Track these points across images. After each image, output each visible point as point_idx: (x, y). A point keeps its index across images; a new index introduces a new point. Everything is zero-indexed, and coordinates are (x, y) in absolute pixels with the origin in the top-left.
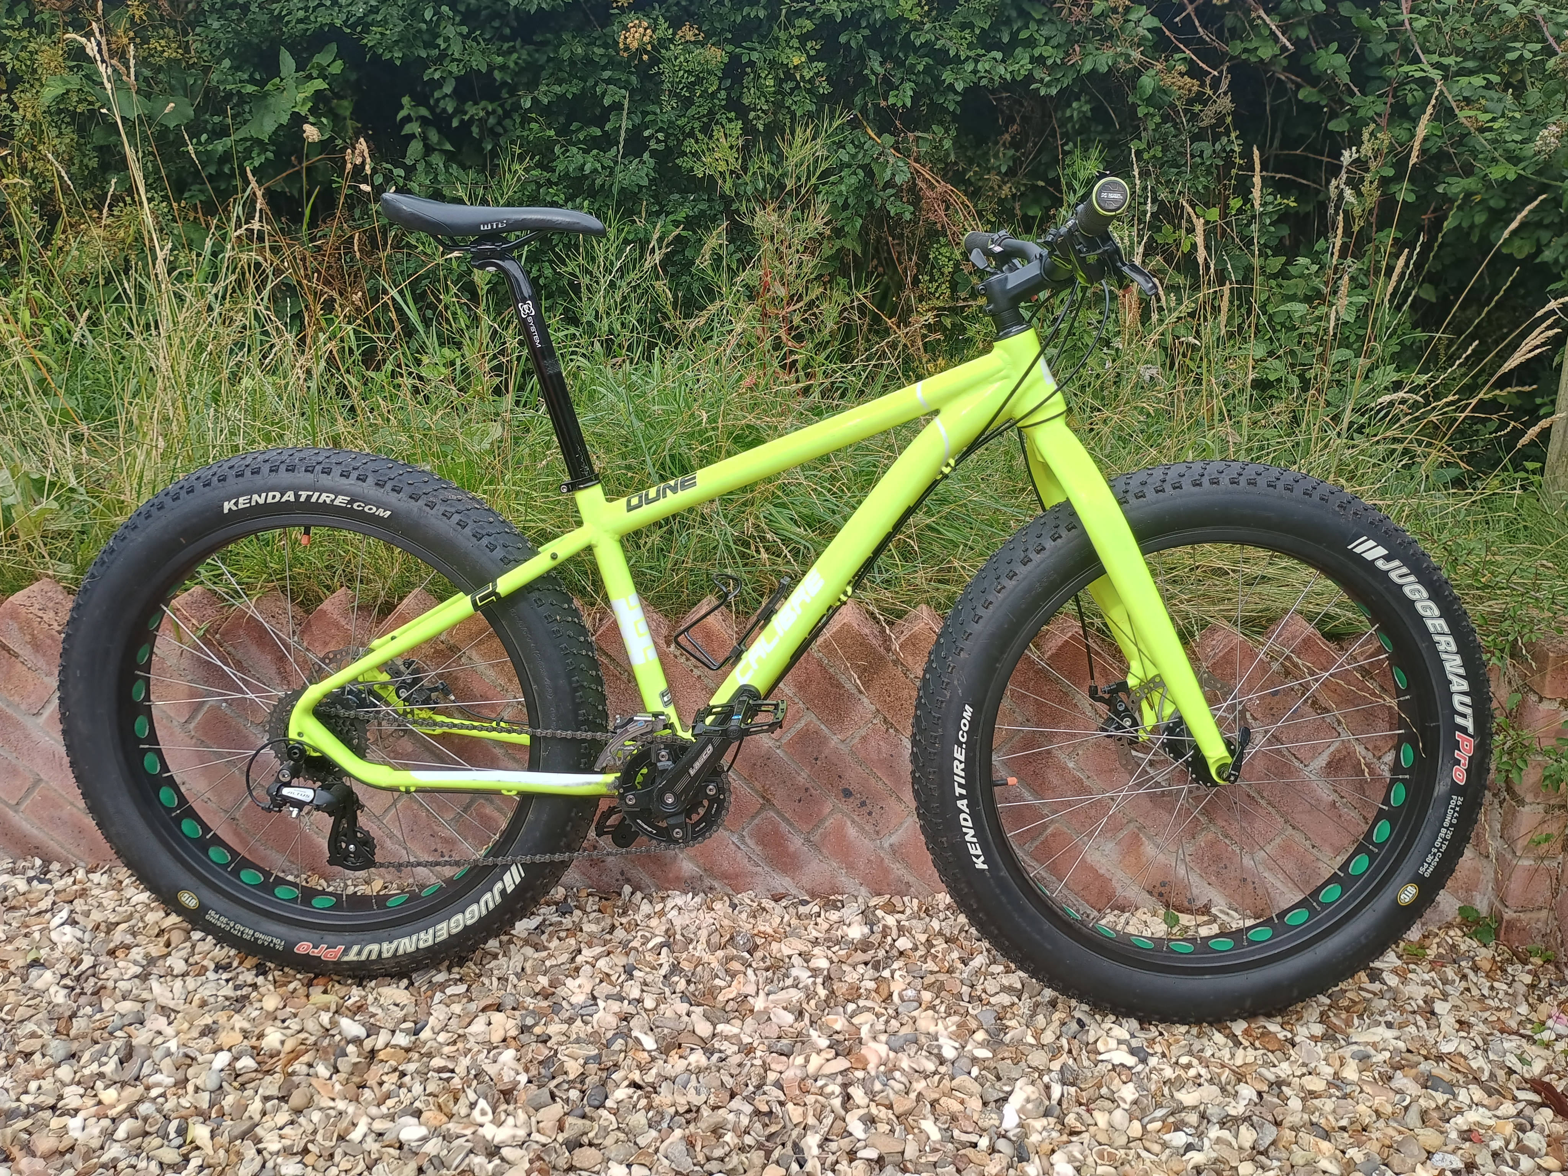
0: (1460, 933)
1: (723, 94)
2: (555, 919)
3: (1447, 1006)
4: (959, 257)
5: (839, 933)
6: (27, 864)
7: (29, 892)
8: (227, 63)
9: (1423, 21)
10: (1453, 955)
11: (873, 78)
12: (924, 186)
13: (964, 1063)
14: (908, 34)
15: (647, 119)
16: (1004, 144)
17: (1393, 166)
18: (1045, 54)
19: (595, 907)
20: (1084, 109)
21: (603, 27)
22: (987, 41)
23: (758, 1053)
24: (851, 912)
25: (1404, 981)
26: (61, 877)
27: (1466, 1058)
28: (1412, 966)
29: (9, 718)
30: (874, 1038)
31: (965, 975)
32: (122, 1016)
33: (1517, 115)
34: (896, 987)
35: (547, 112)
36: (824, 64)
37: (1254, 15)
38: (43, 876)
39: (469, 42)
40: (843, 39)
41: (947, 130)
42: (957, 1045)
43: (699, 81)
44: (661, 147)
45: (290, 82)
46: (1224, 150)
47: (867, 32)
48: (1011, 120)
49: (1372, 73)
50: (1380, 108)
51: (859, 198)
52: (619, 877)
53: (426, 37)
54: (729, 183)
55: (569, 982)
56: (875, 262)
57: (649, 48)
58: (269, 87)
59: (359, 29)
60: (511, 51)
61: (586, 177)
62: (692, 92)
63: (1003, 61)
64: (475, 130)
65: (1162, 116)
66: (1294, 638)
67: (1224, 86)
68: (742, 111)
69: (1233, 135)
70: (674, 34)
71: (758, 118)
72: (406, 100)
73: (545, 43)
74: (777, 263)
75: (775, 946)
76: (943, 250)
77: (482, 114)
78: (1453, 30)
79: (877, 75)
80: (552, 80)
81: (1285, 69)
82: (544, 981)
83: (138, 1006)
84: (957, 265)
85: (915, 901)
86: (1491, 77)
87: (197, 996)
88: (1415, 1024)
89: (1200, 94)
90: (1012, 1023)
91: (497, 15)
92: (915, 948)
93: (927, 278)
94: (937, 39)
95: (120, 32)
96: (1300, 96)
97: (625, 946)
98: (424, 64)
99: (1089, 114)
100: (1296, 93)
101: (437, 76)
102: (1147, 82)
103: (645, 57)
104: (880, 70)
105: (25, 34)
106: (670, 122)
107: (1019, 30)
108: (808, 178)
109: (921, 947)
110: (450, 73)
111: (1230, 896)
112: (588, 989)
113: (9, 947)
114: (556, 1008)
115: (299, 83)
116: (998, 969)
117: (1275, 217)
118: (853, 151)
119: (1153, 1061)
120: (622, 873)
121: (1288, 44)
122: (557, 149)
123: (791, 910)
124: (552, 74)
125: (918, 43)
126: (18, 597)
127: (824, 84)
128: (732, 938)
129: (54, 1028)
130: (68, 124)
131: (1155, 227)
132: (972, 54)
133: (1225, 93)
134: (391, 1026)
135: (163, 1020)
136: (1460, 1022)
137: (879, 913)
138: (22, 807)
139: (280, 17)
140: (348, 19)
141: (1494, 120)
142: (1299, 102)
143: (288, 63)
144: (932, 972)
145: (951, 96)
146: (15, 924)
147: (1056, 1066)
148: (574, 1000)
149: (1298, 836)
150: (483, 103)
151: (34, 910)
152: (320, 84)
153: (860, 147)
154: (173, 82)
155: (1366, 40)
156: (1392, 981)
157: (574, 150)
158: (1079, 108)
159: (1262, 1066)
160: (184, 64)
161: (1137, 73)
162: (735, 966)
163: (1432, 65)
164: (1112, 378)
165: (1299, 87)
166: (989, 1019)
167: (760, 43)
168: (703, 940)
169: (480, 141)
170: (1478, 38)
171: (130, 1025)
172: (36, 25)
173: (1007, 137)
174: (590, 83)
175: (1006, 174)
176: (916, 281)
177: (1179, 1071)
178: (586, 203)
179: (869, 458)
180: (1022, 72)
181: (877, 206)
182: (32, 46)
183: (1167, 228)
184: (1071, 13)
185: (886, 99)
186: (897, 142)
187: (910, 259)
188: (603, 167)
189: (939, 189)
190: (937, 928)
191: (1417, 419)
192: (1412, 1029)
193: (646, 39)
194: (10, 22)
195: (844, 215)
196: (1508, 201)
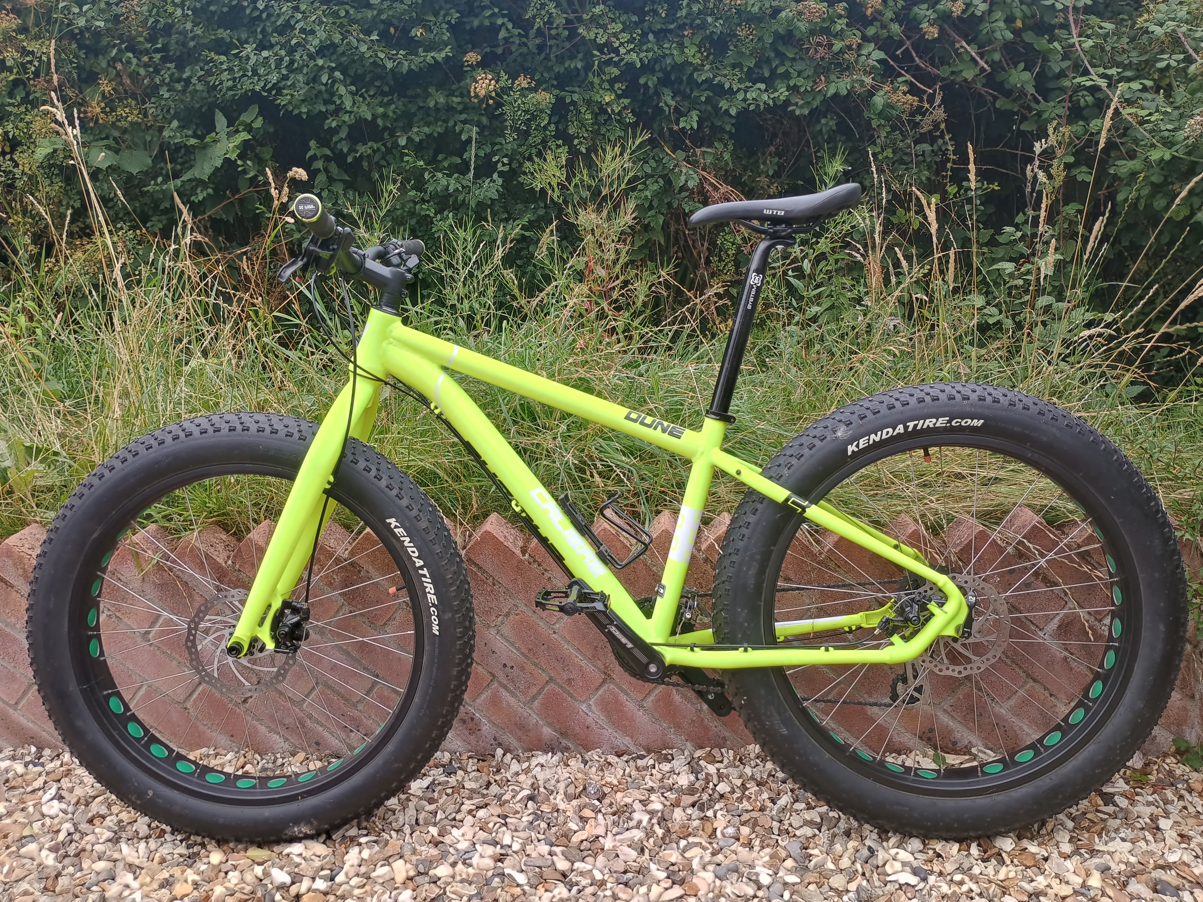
0: (1175, 761)
1: (552, 127)
2: (443, 779)
3: (1170, 822)
4: (740, 242)
5: (671, 781)
6: (25, 751)
7: (26, 774)
8: (175, 124)
9: (1090, 43)
10: (1171, 780)
11: (667, 109)
12: (710, 189)
13: (778, 887)
14: (692, 74)
15: (496, 148)
16: (770, 154)
17: (1073, 155)
18: (799, 84)
19: (474, 768)
20: (831, 123)
21: (459, 81)
22: (753, 77)
23: (609, 885)
24: (679, 763)
25: (1133, 802)
26: (52, 760)
27: (1189, 866)
28: (1138, 790)
29: (7, 635)
30: (704, 868)
31: (774, 813)
32: (98, 873)
33: (1169, 110)
34: (720, 823)
35: (418, 148)
36: (628, 101)
37: (957, 45)
38: (37, 760)
39: (357, 98)
40: (642, 81)
41: (726, 146)
42: (771, 872)
43: (534, 117)
44: (506, 168)
45: (223, 136)
46: (940, 150)
47: (660, 75)
48: (774, 135)
49: (1051, 85)
50: (1059, 111)
51: (661, 201)
52: (493, 742)
53: (326, 96)
54: (557, 193)
55: (454, 831)
56: (676, 249)
57: (493, 94)
58: (208, 139)
59: (274, 92)
60: (389, 103)
61: (450, 195)
62: (529, 127)
63: (766, 90)
64: (365, 164)
65: (891, 127)
66: (1024, 527)
67: (938, 101)
68: (568, 140)
69: (947, 137)
70: (513, 83)
71: (581, 143)
72: (313, 143)
73: (416, 96)
74: (598, 251)
75: (619, 795)
76: (727, 237)
77: (369, 151)
78: (1113, 48)
79: (669, 107)
80: (422, 123)
81: (984, 86)
82: (434, 831)
83: (111, 865)
84: (739, 248)
85: (731, 752)
86: (1145, 82)
87: (158, 855)
88: (1145, 839)
89: (920, 108)
90: (815, 852)
91: (378, 77)
92: (733, 792)
93: (716, 259)
94: (715, 77)
95: (94, 104)
96: (997, 105)
97: (499, 799)
98: (323, 116)
99: (834, 128)
100: (994, 104)
101: (334, 125)
102: (879, 100)
103: (491, 102)
104: (673, 103)
105: (22, 109)
106: (513, 150)
107: (777, 67)
108: (619, 185)
109: (737, 790)
110: (344, 122)
111: (985, 738)
112: (469, 836)
113: (8, 821)
114: (444, 855)
115: (229, 135)
116: (800, 806)
117: (983, 199)
118: (654, 165)
119: (932, 879)
120: (495, 739)
121: (986, 66)
122: (427, 176)
123: (631, 763)
124: (422, 119)
125: (700, 81)
126: (12, 540)
127: (630, 115)
128: (585, 788)
129: (42, 886)
130: (57, 175)
131: (890, 210)
132: (742, 86)
133: (939, 106)
134: (311, 873)
135: (130, 876)
136: (1181, 836)
137: (702, 763)
138: (20, 706)
139: (214, 87)
140: (265, 85)
141: (1150, 114)
142: (997, 110)
143: (221, 121)
144: (747, 811)
145: (727, 119)
146: (14, 801)
147: (853, 886)
148: (460, 846)
149: (1037, 687)
150: (370, 144)
151: (30, 789)
152: (244, 136)
153: (659, 161)
154: (136, 140)
155: (1046, 60)
156: (1123, 803)
157: (440, 175)
158: (828, 123)
159: (1021, 880)
160: (143, 127)
161: (871, 94)
162: (587, 813)
163: (1099, 76)
164: (864, 327)
165: (995, 98)
166: (795, 848)
167: (579, 87)
168: (562, 792)
169: (370, 171)
170: (1134, 54)
171: (104, 880)
172: (31, 102)
173: (772, 148)
174: (451, 124)
175: (773, 176)
176: (708, 262)
177: (955, 888)
178: (451, 215)
179: (676, 399)
180: (782, 98)
181: (675, 206)
182: (28, 118)
183: (900, 211)
184: (816, 52)
185: (678, 124)
186: (688, 156)
187: (703, 245)
188: (463, 187)
189: (722, 191)
190: (750, 774)
191: (1110, 349)
192: (1142, 844)
193: (491, 88)
194: (11, 101)
195: (650, 213)
196: (1166, 177)
